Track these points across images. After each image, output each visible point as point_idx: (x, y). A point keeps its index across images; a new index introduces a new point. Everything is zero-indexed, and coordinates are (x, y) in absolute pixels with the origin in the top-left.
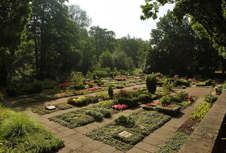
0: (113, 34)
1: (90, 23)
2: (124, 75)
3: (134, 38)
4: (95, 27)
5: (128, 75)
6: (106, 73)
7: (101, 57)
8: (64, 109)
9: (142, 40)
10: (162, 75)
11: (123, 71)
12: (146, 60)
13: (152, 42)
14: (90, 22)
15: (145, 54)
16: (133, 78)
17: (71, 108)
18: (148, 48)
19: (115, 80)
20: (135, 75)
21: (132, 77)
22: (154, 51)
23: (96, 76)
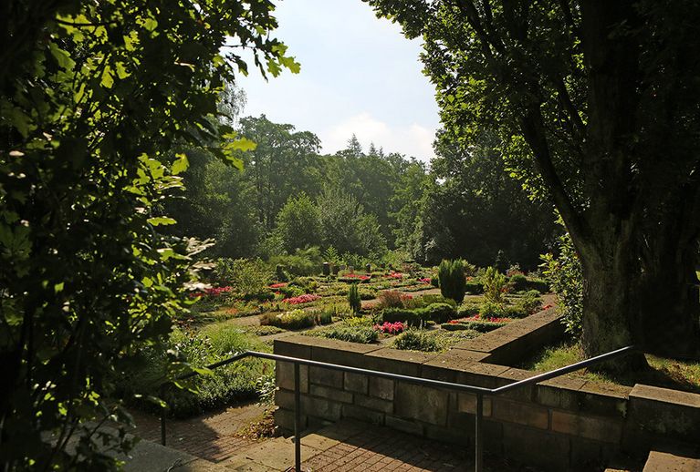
0: (312, 143)
1: (240, 107)
2: (359, 268)
3: (373, 150)
4: (255, 119)
5: (371, 268)
6: (310, 264)
7: (282, 214)
8: (266, 335)
9: (401, 160)
10: (473, 267)
11: (355, 257)
12: (421, 224)
13: (438, 169)
14: (237, 103)
15: (419, 206)
16: (389, 277)
17: (280, 332)
18: (427, 188)
19: (340, 281)
20: (392, 269)
21: (387, 275)
22: (446, 195)
23: (284, 269)
